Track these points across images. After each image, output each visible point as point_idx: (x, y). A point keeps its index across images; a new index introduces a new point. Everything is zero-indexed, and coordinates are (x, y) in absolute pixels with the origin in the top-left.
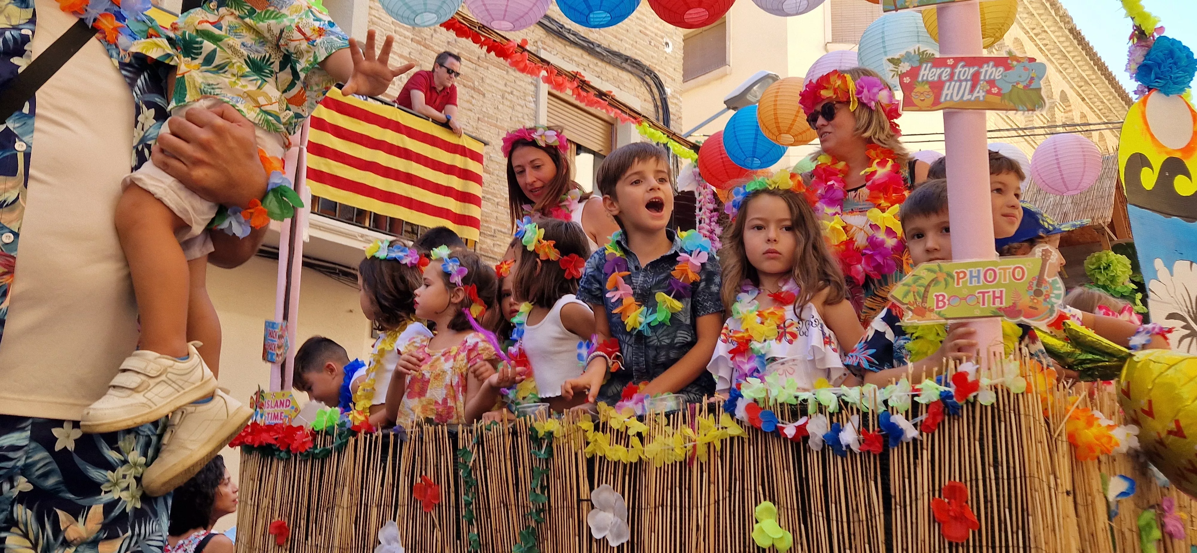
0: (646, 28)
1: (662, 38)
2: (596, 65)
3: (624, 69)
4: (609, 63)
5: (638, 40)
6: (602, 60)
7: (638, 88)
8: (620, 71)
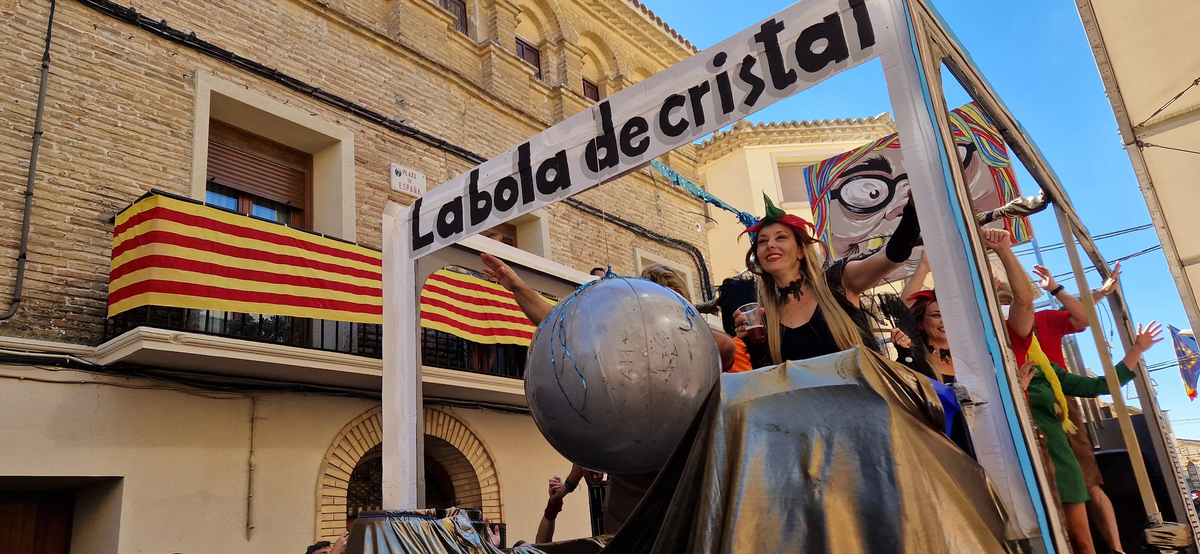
0: (685, 219)
1: (694, 222)
2: (664, 250)
3: (678, 249)
4: (671, 247)
5: (683, 227)
6: (667, 246)
7: (687, 259)
8: (676, 251)
